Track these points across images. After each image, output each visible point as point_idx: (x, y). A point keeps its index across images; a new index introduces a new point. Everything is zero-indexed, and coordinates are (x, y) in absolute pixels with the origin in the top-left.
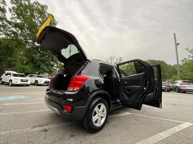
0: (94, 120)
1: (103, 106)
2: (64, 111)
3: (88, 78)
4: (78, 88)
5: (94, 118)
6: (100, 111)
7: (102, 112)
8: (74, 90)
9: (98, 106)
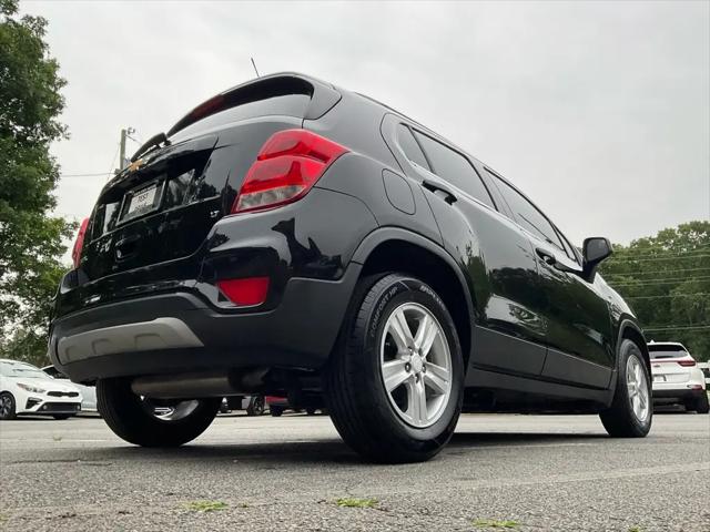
5: (391, 371)
7: (428, 358)
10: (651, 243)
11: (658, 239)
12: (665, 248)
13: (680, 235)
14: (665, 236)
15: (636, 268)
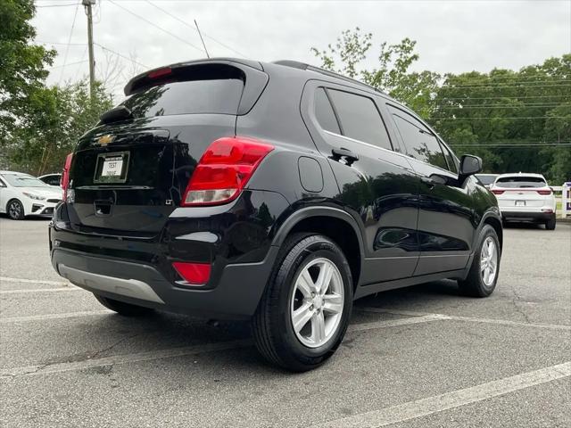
0: (298, 325)
1: (329, 271)
2: (180, 283)
3: (267, 151)
4: (232, 193)
5: (299, 317)
6: (318, 290)
7: (327, 293)
8: (214, 201)
9: (310, 270)
10: (538, 70)
11: (544, 67)
12: (548, 75)
13: (563, 64)
14: (551, 64)
15: (521, 92)
